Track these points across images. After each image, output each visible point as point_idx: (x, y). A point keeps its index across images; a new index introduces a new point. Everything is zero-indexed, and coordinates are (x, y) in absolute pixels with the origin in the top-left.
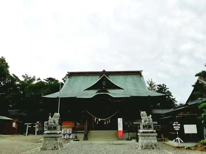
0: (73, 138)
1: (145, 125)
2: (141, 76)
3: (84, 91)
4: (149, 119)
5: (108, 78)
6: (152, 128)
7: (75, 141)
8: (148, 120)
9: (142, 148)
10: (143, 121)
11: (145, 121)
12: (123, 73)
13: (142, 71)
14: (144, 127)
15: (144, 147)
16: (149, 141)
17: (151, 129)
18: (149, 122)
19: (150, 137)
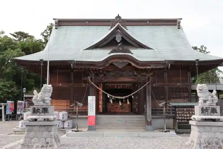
0: (70, 127)
1: (205, 108)
2: (179, 28)
3: (85, 51)
4: (212, 97)
5: (125, 29)
6: (217, 113)
7: (75, 132)
8: (210, 98)
9: (200, 146)
10: (201, 100)
11: (205, 101)
12: (148, 22)
13: (181, 19)
14: (203, 111)
15: (204, 145)
16: (211, 135)
17: (215, 114)
18: (213, 102)
19: (214, 129)
